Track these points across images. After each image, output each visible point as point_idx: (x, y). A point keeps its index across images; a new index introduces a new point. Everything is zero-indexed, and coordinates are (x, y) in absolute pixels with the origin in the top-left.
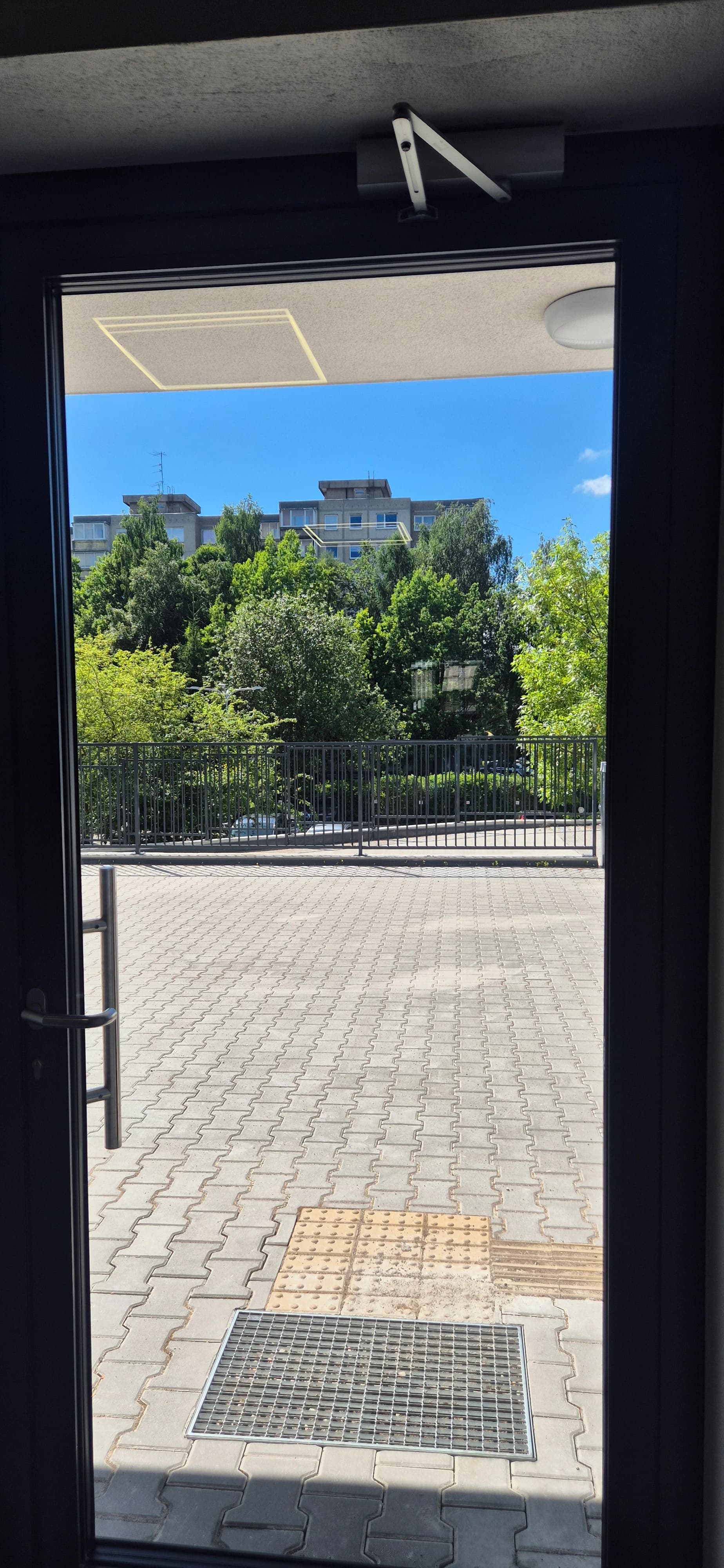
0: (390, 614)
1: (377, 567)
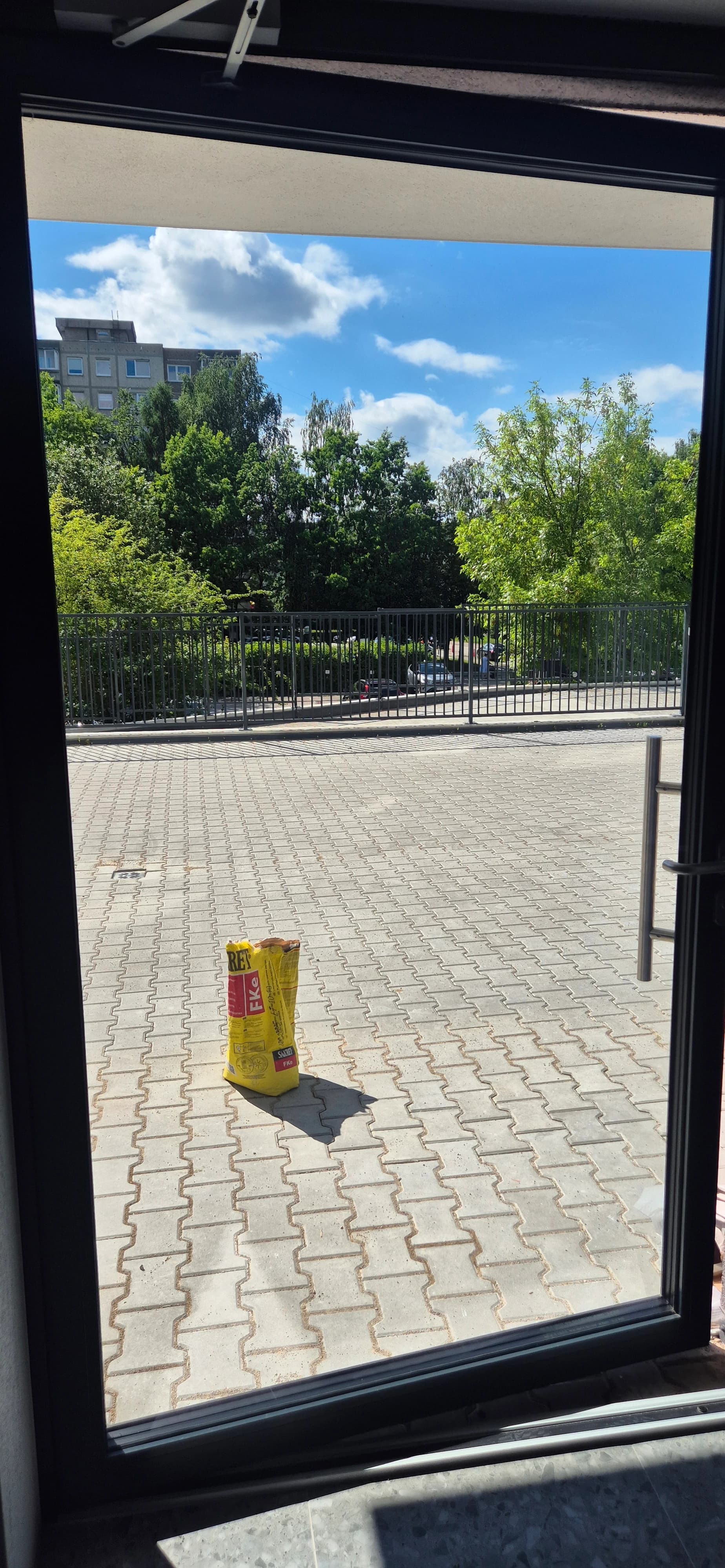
0: (162, 473)
1: (140, 419)
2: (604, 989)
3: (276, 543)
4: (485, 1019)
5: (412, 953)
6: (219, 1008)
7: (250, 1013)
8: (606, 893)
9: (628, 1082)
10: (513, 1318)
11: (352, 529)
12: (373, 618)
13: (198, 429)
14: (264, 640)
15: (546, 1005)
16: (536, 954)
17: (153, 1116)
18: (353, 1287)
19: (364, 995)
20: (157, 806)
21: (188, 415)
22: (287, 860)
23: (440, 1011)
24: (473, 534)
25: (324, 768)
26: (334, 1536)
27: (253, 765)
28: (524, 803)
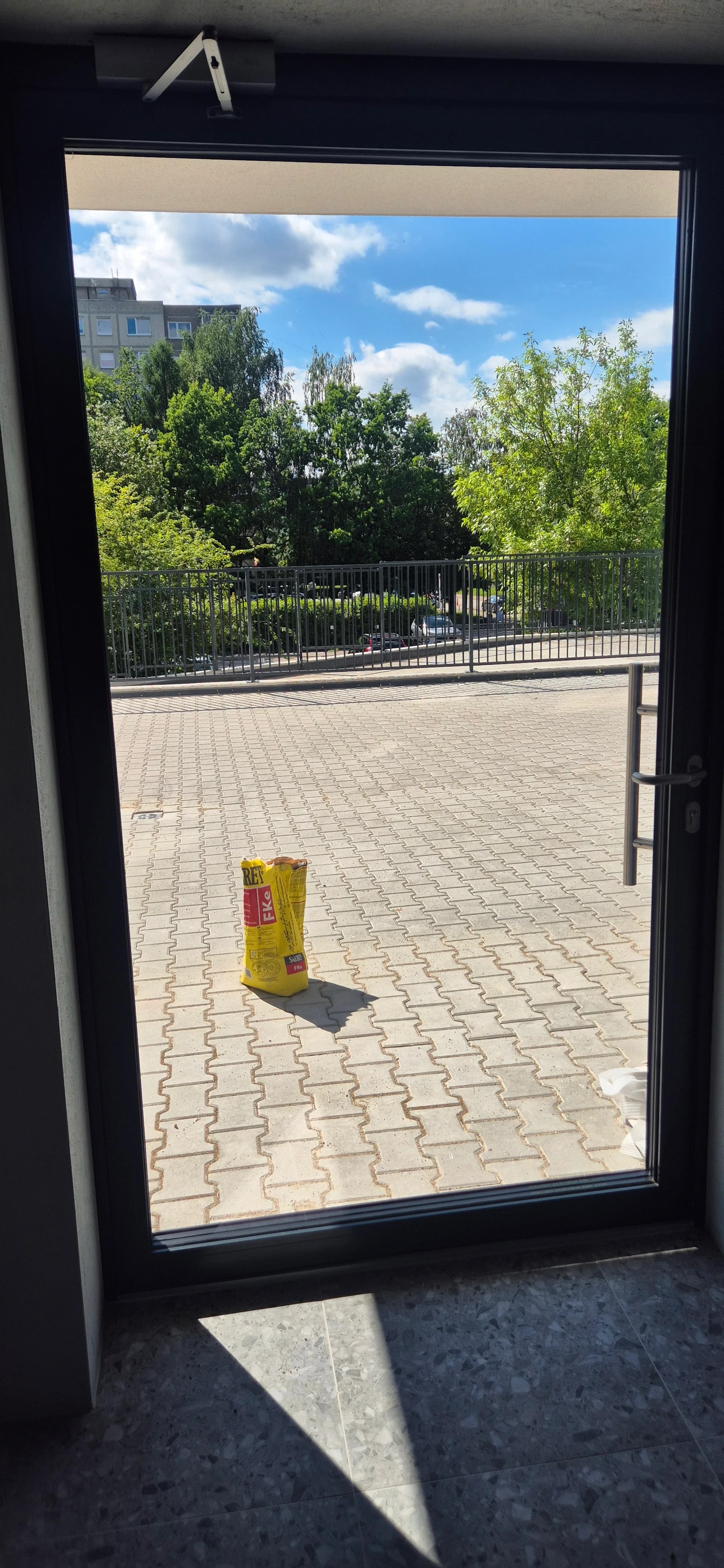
0: (165, 431)
1: (142, 378)
2: (588, 905)
3: (280, 499)
4: (476, 932)
5: (411, 878)
6: (235, 926)
7: (263, 923)
8: (596, 824)
9: (604, 981)
10: (492, 1160)
11: (355, 483)
12: (375, 570)
13: (200, 386)
14: (269, 597)
15: (534, 920)
16: (526, 877)
17: (179, 1014)
18: (357, 1138)
19: (367, 914)
20: (171, 754)
21: (189, 372)
22: (294, 800)
23: (435, 926)
24: (473, 487)
25: (329, 717)
26: (340, 1308)
27: (260, 714)
28: (520, 745)
